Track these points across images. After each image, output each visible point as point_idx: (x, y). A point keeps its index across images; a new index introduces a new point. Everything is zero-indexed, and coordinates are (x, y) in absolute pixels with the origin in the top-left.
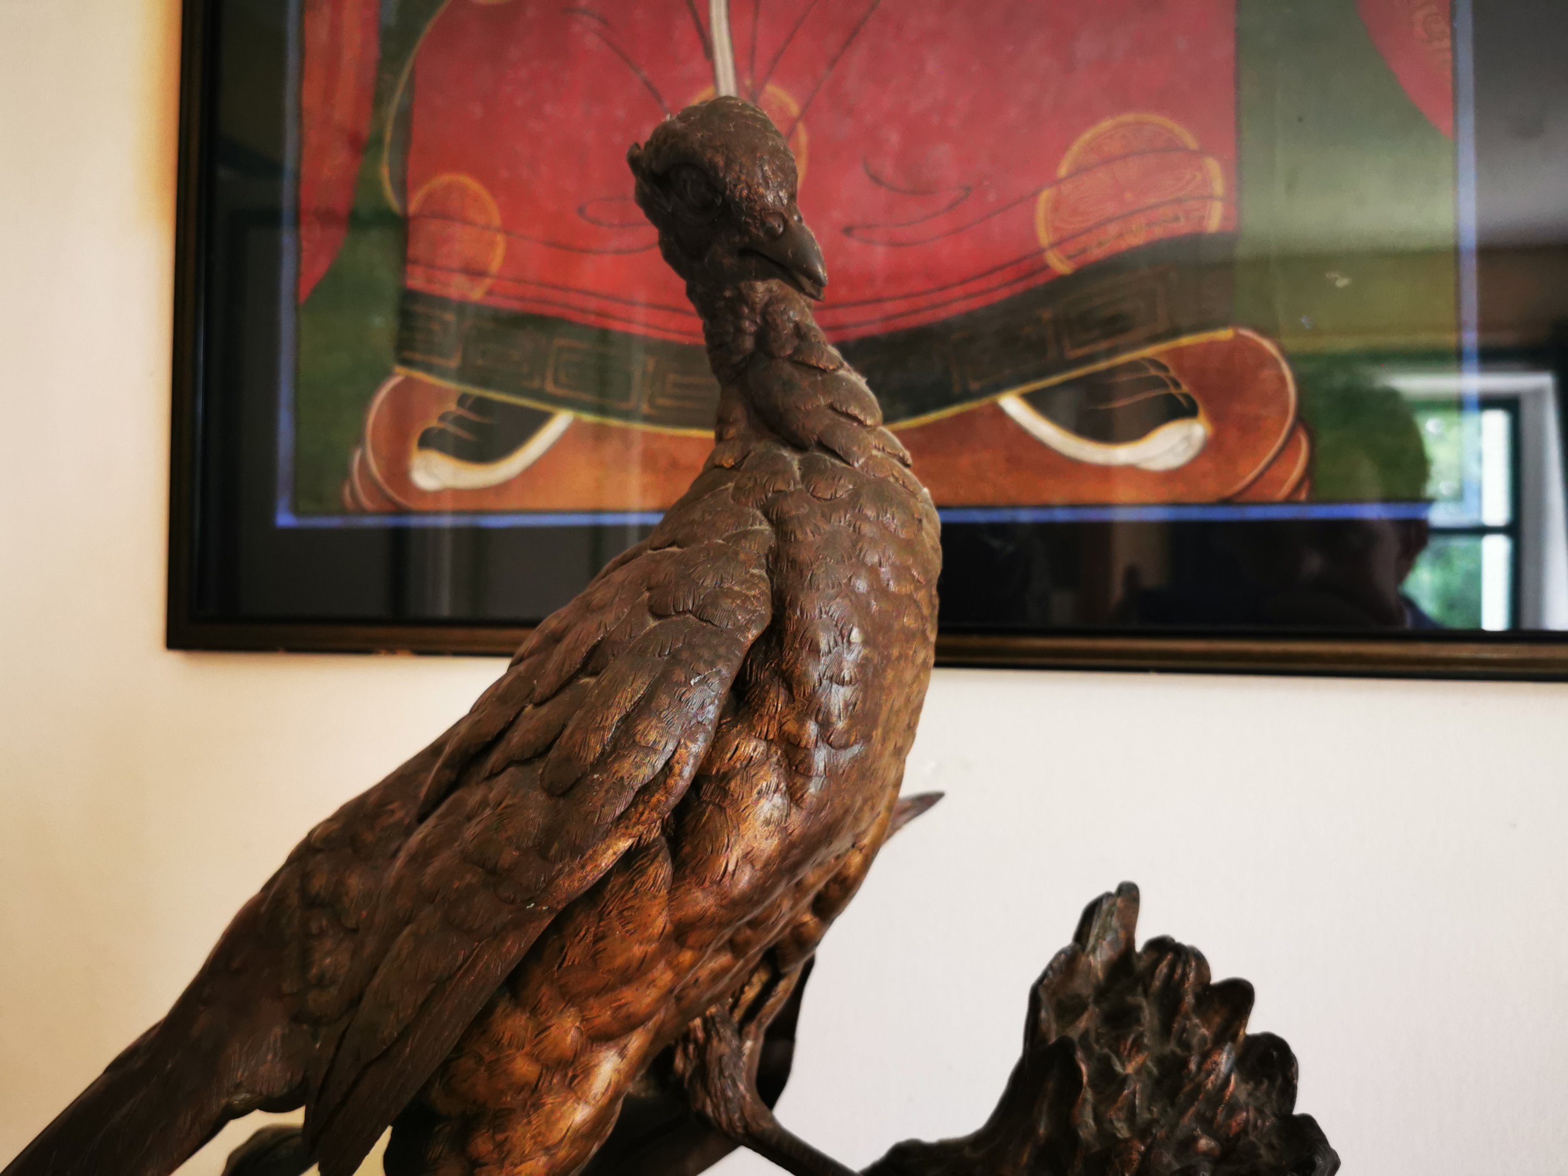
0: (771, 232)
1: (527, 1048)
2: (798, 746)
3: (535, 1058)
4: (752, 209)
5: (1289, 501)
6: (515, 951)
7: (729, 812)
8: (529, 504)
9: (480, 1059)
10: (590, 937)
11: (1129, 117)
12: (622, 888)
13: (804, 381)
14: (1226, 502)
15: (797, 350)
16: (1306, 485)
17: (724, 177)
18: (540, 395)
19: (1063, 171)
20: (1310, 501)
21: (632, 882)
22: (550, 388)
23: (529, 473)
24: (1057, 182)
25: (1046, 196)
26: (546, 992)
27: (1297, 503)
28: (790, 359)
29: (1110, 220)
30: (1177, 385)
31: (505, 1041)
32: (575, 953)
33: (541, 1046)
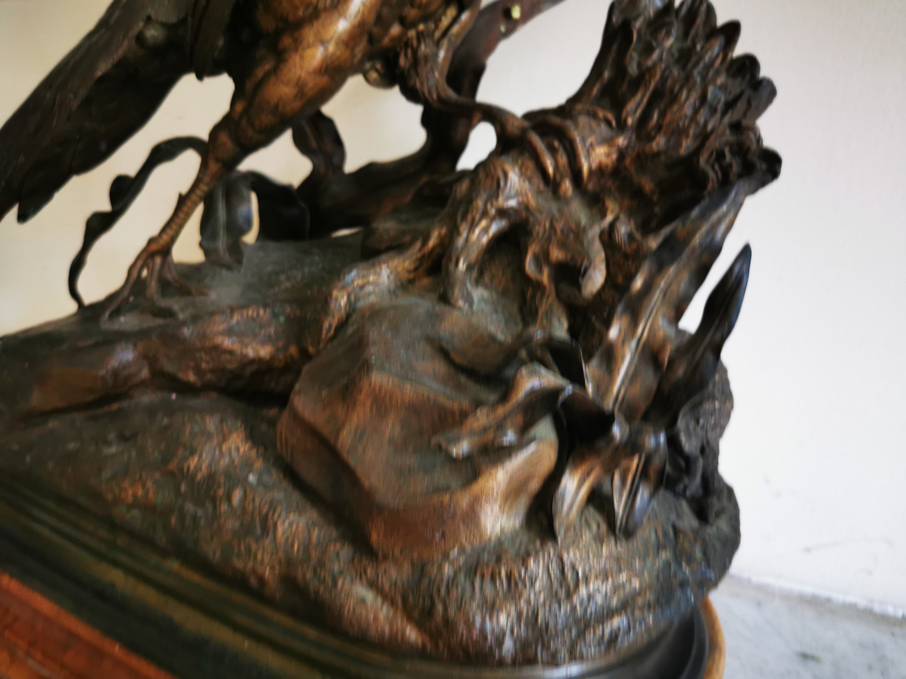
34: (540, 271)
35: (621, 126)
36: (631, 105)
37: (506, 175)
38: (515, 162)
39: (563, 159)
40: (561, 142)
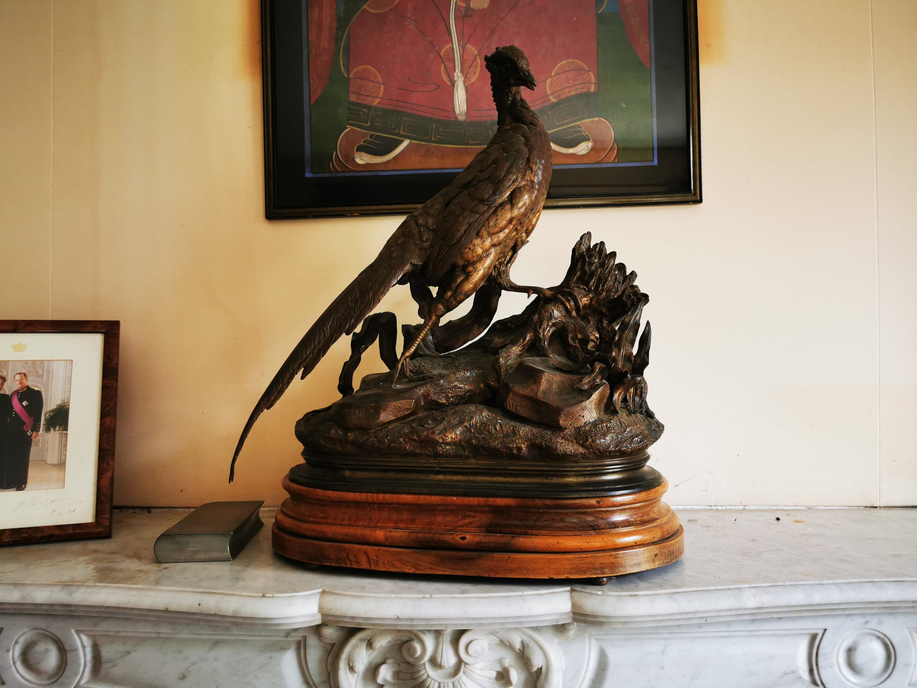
0: (525, 75)
1: (480, 246)
2: (534, 182)
3: (482, 248)
4: (522, 69)
5: (613, 162)
6: (487, 216)
7: (522, 194)
8: (396, 168)
9: (470, 249)
10: (494, 221)
11: (570, 60)
12: (501, 209)
13: (525, 111)
14: (597, 163)
15: (522, 104)
16: (617, 157)
17: (517, 62)
18: (399, 135)
19: (553, 74)
20: (618, 162)
21: (503, 208)
22: (402, 132)
23: (395, 158)
24: (552, 77)
25: (548, 80)
26: (485, 233)
27: (615, 162)
28: (520, 106)
29: (566, 88)
30: (585, 132)
31: (476, 244)
32: (491, 224)
33: (483, 246)
34: (575, 343)
35: (590, 290)
36: (591, 283)
37: (553, 311)
38: (554, 306)
39: (572, 303)
40: (571, 297)
